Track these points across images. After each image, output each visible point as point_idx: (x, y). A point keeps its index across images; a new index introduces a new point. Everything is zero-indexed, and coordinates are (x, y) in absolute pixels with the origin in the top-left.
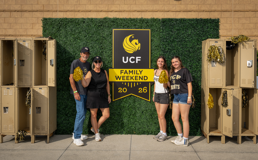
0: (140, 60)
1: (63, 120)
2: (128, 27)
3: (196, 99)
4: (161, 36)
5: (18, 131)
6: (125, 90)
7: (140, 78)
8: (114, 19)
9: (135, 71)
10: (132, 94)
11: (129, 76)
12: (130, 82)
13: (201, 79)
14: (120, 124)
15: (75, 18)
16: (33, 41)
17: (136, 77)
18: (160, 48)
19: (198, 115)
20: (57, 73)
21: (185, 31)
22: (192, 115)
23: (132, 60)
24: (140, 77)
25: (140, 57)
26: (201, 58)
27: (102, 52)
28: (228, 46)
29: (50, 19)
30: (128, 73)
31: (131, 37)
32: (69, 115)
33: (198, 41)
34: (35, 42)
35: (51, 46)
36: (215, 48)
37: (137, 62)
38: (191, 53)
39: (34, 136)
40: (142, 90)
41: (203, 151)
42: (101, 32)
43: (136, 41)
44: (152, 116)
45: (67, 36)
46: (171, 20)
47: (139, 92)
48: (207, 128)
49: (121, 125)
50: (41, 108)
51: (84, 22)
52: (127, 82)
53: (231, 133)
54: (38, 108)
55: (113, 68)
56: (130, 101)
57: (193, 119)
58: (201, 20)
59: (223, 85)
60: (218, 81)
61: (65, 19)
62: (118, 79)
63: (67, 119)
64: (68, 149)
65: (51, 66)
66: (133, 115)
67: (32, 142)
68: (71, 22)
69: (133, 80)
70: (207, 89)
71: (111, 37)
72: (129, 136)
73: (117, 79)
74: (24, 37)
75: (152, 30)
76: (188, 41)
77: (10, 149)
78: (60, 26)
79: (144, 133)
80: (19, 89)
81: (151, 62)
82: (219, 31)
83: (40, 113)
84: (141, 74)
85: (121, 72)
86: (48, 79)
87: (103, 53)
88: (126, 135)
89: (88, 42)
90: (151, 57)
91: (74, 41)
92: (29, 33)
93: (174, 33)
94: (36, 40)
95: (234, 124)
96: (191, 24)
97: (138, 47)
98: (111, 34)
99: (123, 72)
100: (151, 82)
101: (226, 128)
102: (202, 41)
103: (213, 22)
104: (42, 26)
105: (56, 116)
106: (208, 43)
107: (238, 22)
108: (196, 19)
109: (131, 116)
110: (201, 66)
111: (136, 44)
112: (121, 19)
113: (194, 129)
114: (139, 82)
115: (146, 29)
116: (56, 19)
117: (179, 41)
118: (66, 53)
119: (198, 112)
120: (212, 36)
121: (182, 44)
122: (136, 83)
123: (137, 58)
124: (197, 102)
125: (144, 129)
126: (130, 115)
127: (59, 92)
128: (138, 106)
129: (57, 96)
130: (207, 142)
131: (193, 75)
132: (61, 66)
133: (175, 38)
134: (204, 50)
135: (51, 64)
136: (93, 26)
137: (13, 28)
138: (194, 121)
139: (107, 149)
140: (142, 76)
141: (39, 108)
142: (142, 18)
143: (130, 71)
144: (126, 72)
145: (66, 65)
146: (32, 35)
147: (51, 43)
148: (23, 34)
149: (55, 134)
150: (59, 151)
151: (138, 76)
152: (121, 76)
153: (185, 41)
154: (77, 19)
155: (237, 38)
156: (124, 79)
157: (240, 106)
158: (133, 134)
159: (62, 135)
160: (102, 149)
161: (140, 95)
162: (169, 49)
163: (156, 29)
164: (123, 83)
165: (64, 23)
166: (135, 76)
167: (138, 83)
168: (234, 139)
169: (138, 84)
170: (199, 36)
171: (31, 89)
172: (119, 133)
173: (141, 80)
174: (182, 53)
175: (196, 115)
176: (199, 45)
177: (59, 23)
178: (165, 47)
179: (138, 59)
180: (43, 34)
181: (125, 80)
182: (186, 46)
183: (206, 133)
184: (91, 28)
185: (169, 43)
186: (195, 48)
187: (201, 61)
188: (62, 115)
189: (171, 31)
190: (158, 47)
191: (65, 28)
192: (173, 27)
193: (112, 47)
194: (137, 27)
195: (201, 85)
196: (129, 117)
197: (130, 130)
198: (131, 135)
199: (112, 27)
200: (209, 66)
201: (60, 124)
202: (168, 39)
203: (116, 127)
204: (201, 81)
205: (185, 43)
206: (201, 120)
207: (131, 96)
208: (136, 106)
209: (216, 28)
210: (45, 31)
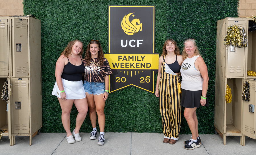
0: (141, 43)
1: (50, 116)
2: (128, 3)
3: (209, 91)
4: (167, 15)
6: (123, 80)
7: (142, 66)
9: (135, 56)
10: (132, 85)
11: (129, 63)
12: (130, 71)
13: (215, 66)
14: (118, 120)
16: (10, 20)
17: (137, 64)
18: (167, 28)
19: (211, 109)
20: (42, 59)
21: (197, 8)
22: (204, 110)
23: (133, 43)
24: (141, 64)
25: (142, 40)
26: (216, 41)
30: (128, 59)
31: (131, 16)
32: (57, 110)
33: (212, 20)
36: (236, 28)
37: (138, 46)
38: (204, 34)
39: (14, 136)
40: (145, 80)
42: (94, 10)
43: (138, 20)
44: (156, 111)
45: (53, 14)
47: (141, 82)
48: (224, 126)
49: (119, 121)
50: (21, 102)
52: (126, 71)
54: (17, 103)
55: (109, 53)
56: (131, 93)
57: (205, 114)
59: (245, 75)
60: (238, 70)
62: (116, 66)
63: (55, 114)
64: (54, 154)
66: (134, 109)
67: (11, 144)
69: (134, 67)
70: (225, 80)
71: (107, 16)
72: (129, 134)
73: (114, 67)
75: (157, 7)
76: (200, 21)
78: (45, 2)
79: (146, 130)
81: (155, 46)
82: (238, 8)
83: (20, 109)
84: (143, 60)
85: (119, 58)
88: (126, 133)
89: (79, 21)
90: (155, 40)
91: (62, 21)
93: (184, 11)
97: (139, 27)
98: (107, 12)
99: (121, 58)
100: (154, 70)
101: (247, 128)
102: (217, 20)
104: (23, 3)
105: (42, 111)
106: (226, 22)
109: (131, 111)
110: (215, 51)
111: (137, 24)
113: (207, 126)
114: (141, 70)
115: (149, 6)
117: (190, 21)
118: (52, 35)
119: (211, 106)
120: (230, 14)
121: (193, 25)
122: (137, 71)
123: (138, 41)
124: (210, 94)
125: (146, 126)
126: (130, 110)
127: (45, 82)
128: (140, 98)
129: (42, 87)
130: (223, 143)
132: (47, 51)
133: (185, 17)
134: (220, 32)
136: (86, 2)
138: (206, 117)
140: (145, 63)
141: (19, 102)
143: (129, 57)
144: (125, 58)
145: (52, 49)
149: (40, 132)
151: (139, 63)
152: (119, 63)
153: (197, 21)
156: (122, 66)
158: (133, 132)
159: (49, 133)
161: (142, 85)
162: (177, 30)
163: (162, 6)
164: (121, 71)
166: (136, 63)
167: (139, 71)
169: (139, 73)
170: (214, 15)
171: (9, 80)
172: (116, 130)
173: (143, 68)
175: (209, 110)
176: (214, 26)
178: (173, 28)
179: (140, 42)
180: (24, 12)
181: (124, 67)
182: (198, 27)
183: (221, 132)
184: (82, 5)
185: (176, 22)
186: (208, 29)
187: (216, 44)
188: (49, 109)
189: (180, 8)
190: (163, 28)
191: (51, 4)
192: (182, 3)
193: (108, 27)
194: (138, 3)
195: (215, 73)
196: (129, 112)
197: (130, 127)
198: (131, 133)
199: (108, 3)
200: (227, 50)
201: (47, 121)
202: (175, 19)
203: (114, 124)
204: (215, 69)
205: (196, 23)
206: (215, 115)
207: (131, 87)
208: (137, 99)
209: (234, 5)
210: (26, 9)
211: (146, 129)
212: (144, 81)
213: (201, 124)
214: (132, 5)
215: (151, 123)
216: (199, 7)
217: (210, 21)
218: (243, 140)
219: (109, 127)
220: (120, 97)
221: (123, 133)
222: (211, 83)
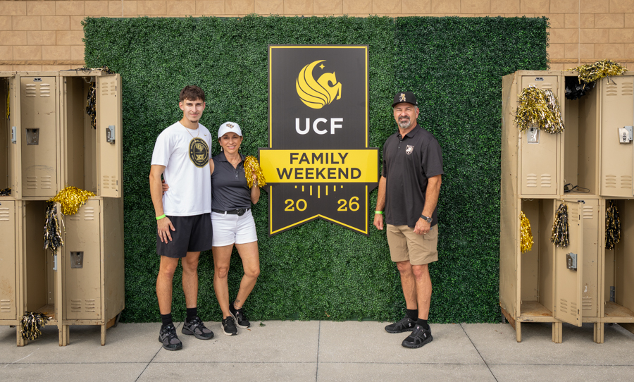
0: (340, 126)
1: (142, 285)
2: (310, 40)
3: (488, 228)
4: (395, 63)
5: (24, 315)
6: (301, 205)
7: (342, 174)
8: (272, 19)
9: (327, 154)
10: (321, 216)
11: (313, 169)
12: (315, 185)
13: (499, 175)
14: (290, 293)
15: (171, 19)
16: (61, 78)
17: (331, 171)
19: (492, 268)
20: (124, 161)
21: (459, 50)
22: (477, 269)
23: (321, 126)
24: (340, 170)
25: (341, 120)
26: (500, 121)
27: (242, 106)
28: (569, 89)
29: (104, 21)
30: (310, 160)
31: (317, 68)
33: (492, 75)
34: (65, 80)
35: (109, 92)
36: (538, 93)
37: (333, 132)
38: (474, 106)
39: (67, 326)
40: (347, 205)
41: (506, 362)
42: (238, 54)
43: (331, 77)
44: (372, 272)
45: (150, 64)
46: (420, 22)
47: (339, 209)
48: (516, 302)
49: (293, 295)
50: (82, 253)
51: (194, 27)
52: (307, 185)
53: (579, 317)
54: (75, 255)
55: (271, 147)
56: (317, 234)
57: (478, 278)
58: (501, 20)
59: (558, 191)
60: (543, 182)
61: (143, 19)
62: (285, 175)
63: (151, 281)
64: (155, 360)
65: (109, 144)
66: (324, 270)
67: (60, 342)
68: (159, 27)
69: (324, 178)
70: (517, 202)
71: (265, 67)
72: (313, 325)
73: (281, 177)
74: (35, 66)
75: (372, 47)
76: (466, 76)
77: (5, 362)
78: (132, 38)
79: (351, 316)
80: (25, 204)
81: (370, 131)
82: (547, 49)
83: (82, 267)
84: (343, 163)
85: (292, 159)
86: (102, 178)
87: (244, 108)
88: (307, 323)
89: (205, 79)
90: (369, 118)
91: (167, 79)
92: (47, 57)
93: (430, 56)
94: (67, 77)
95: (586, 291)
96: (474, 32)
97: (335, 92)
98: (266, 59)
99: (297, 159)
100: (369, 184)
101: (564, 302)
102: (502, 75)
103: (530, 26)
104: (84, 40)
105: (123, 275)
106: (517, 81)
107: (592, 26)
108: (486, 18)
109: (319, 273)
110: (500, 140)
111: (330, 84)
112: (292, 20)
113: (483, 306)
114: (338, 185)
115: (356, 45)
116: (120, 21)
117: (443, 78)
118: (147, 109)
119: (492, 260)
120: (529, 62)
121: (450, 85)
122: (331, 185)
123: (333, 120)
124: (490, 236)
125: (352, 307)
126: (317, 270)
127: (129, 212)
128: (337, 246)
129: (125, 222)
130: (515, 338)
131: (480, 165)
132: (136, 143)
133: (433, 69)
134: (508, 101)
135: (107, 139)
136: (218, 38)
137: (5, 44)
138: (481, 285)
139: (258, 360)
140: (347, 169)
141: (78, 253)
142: (345, 17)
143: (314, 155)
144: (304, 158)
145: (146, 140)
146: (55, 63)
147: (109, 85)
148: (32, 58)
149: (119, 321)
150: (132, 365)
151: (335, 169)
152: (291, 169)
153: (460, 77)
154: (175, 19)
155: (593, 69)
156: (298, 176)
157: (600, 245)
158: (323, 319)
159: (139, 324)
160: (244, 360)
161: (341, 217)
163: (383, 46)
164: (296, 187)
165: (141, 31)
166: (329, 169)
167: (335, 187)
168: (585, 332)
169: (335, 190)
170: (495, 63)
171: (58, 205)
172: (286, 316)
173: (343, 180)
174: (451, 108)
175: (487, 270)
176: (495, 87)
177: (128, 32)
179: (336, 123)
180: (87, 59)
181: (302, 178)
182: (462, 90)
183: (512, 316)
184: (211, 44)
185: (415, 80)
186: (484, 94)
187: (501, 127)
188: (139, 270)
189: (423, 51)
190: (387, 92)
191: (144, 43)
192: (426, 39)
193: (267, 92)
194: (331, 39)
195: (500, 190)
196: (314, 276)
197: (316, 309)
198: (318, 321)
199: (267, 40)
200: (520, 140)
201: (133, 296)
202: (413, 72)
203: (280, 303)
204: (500, 181)
205: (457, 81)
206: (500, 281)
207: (318, 220)
208: (332, 246)
209: (537, 42)
210: (90, 53)
211: (352, 313)
212: (346, 208)
213: (472, 301)
214: (318, 44)
215: (362, 300)
216: (464, 46)
217: (488, 76)
218: (557, 330)
219: (271, 308)
220: (293, 243)
221: (302, 322)
222: (492, 211)
